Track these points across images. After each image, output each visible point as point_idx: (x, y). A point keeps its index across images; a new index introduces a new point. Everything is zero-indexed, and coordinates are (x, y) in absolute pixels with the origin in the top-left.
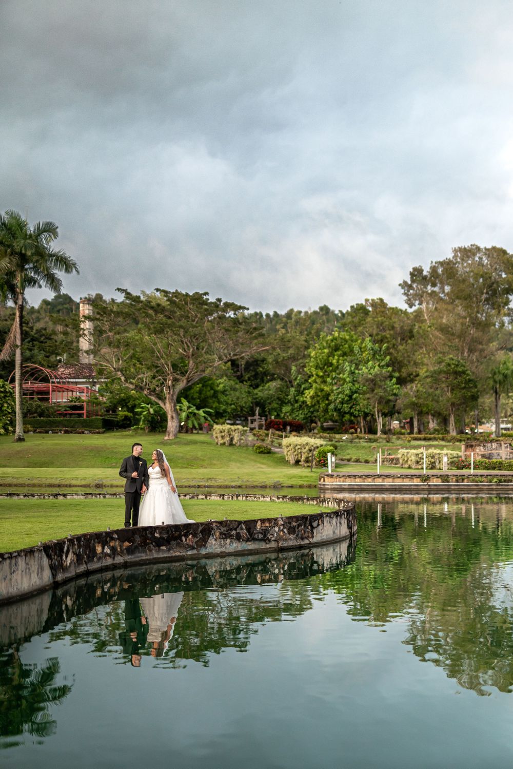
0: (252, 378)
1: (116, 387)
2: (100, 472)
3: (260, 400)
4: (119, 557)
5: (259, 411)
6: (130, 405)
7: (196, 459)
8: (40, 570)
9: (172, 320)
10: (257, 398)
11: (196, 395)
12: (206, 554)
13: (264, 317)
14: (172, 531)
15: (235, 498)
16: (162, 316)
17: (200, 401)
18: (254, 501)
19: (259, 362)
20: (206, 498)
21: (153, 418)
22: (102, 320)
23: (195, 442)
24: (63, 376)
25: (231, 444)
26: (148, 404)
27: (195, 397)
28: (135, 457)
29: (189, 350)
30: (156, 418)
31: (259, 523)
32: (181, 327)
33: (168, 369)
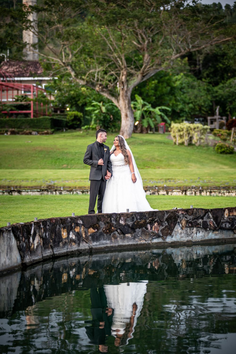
0: (211, 75)
1: (64, 83)
2: (51, 173)
3: (221, 99)
4: (84, 244)
5: (219, 110)
6: (80, 103)
7: (153, 159)
8: (9, 250)
9: (125, 10)
10: (216, 96)
11: (151, 92)
12: (172, 243)
13: (224, 8)
14: (137, 219)
15: (198, 193)
16: (114, 5)
17: (156, 99)
18: (219, 196)
19: (218, 58)
20: (167, 193)
21: (105, 117)
22: (50, 11)
23: (151, 142)
24: (7, 74)
25: (190, 144)
26: (100, 102)
27: (150, 94)
28: (100, 144)
29: (144, 42)
30: (108, 117)
31: (227, 212)
32: (135, 17)
33: (122, 63)
